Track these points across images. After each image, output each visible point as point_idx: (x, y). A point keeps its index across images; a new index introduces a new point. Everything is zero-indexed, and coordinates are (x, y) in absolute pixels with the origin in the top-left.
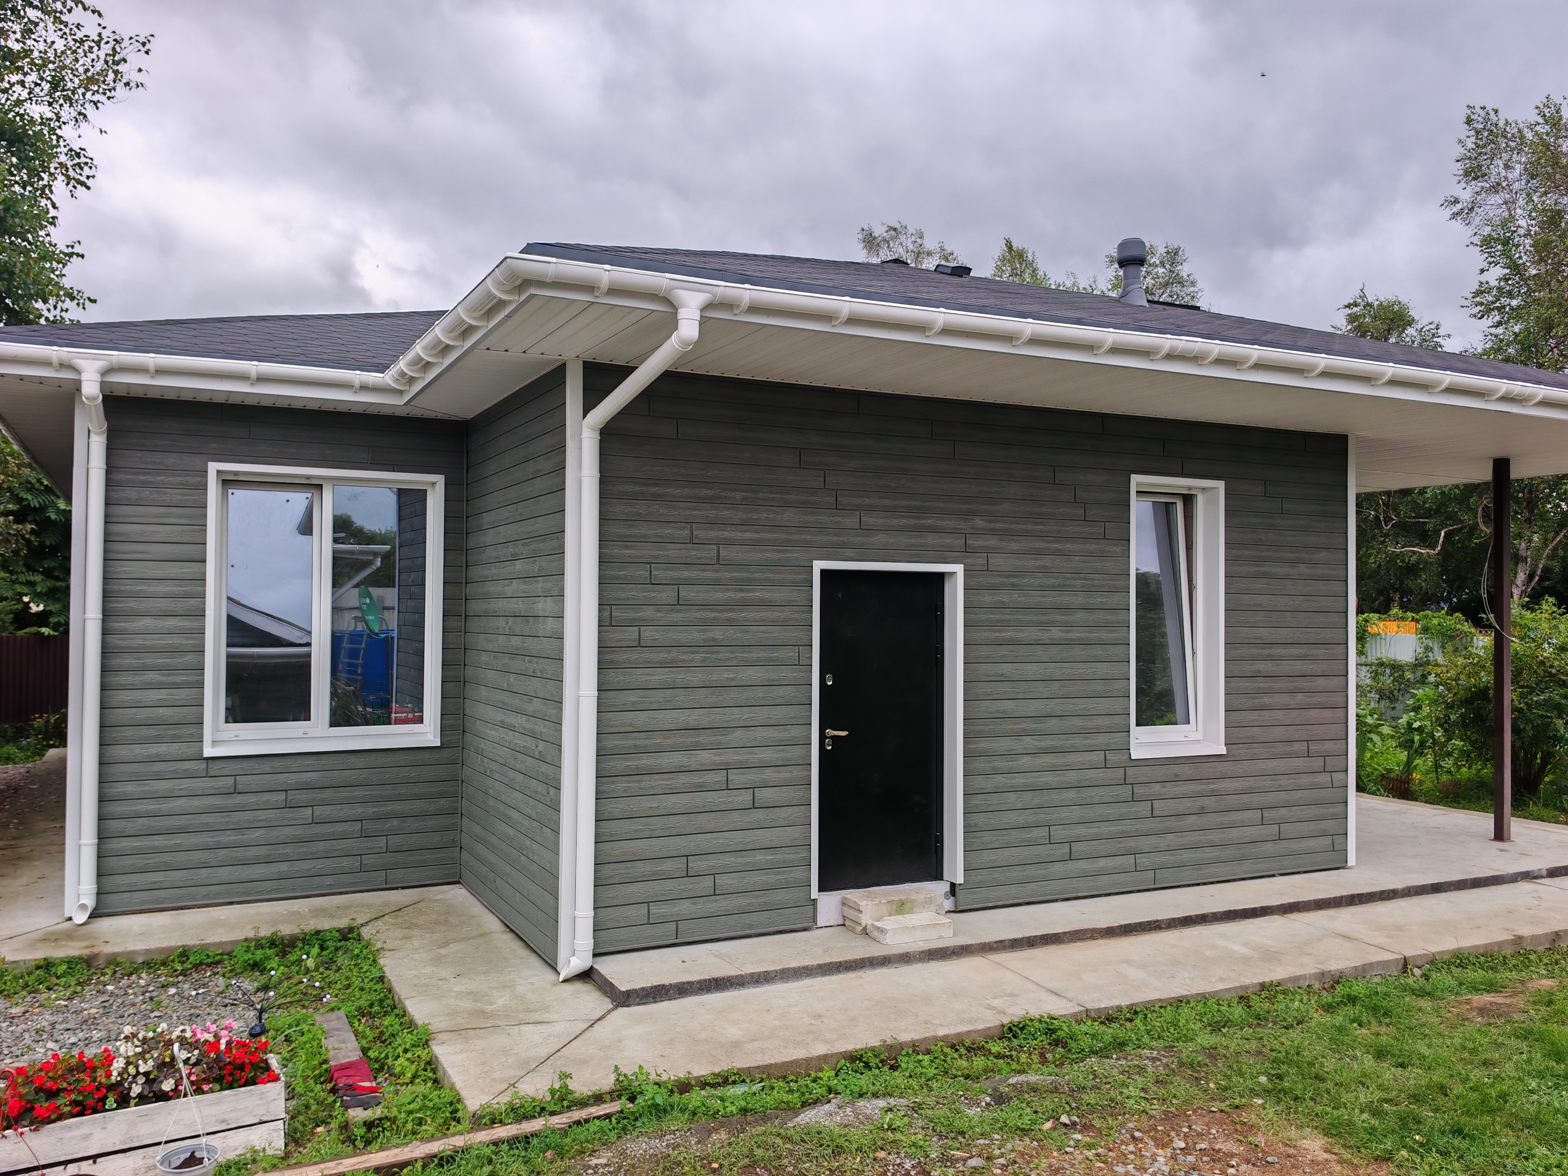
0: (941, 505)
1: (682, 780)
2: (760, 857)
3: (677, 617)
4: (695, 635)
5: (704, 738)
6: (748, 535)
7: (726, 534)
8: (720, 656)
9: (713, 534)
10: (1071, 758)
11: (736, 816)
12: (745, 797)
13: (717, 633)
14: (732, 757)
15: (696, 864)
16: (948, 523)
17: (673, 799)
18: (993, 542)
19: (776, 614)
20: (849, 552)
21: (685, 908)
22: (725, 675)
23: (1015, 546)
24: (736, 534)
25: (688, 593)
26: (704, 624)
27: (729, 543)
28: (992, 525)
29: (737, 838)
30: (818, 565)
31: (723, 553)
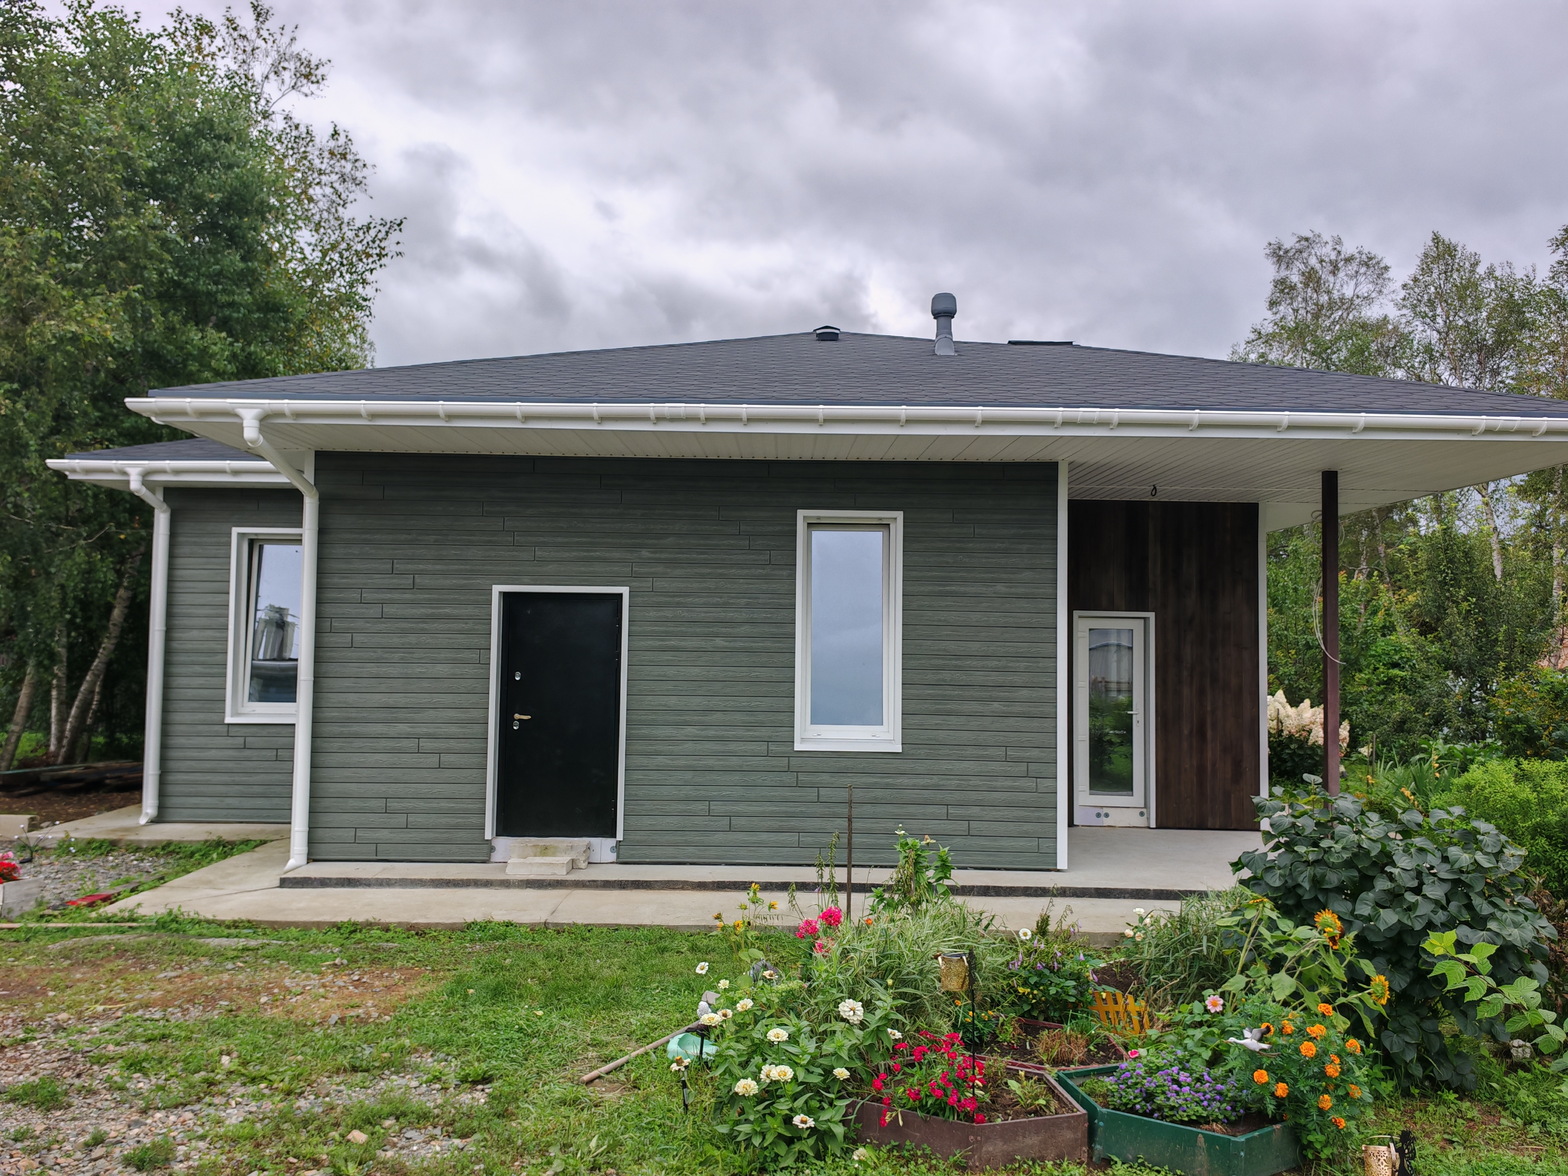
0: (610, 540)
1: (383, 743)
2: (444, 804)
3: (382, 626)
4: (396, 640)
5: (402, 715)
6: (438, 567)
7: (421, 567)
8: (415, 656)
9: (410, 567)
10: (733, 747)
11: (425, 773)
12: (433, 760)
13: (412, 639)
14: (422, 729)
15: (394, 805)
16: (616, 555)
17: (377, 757)
18: (660, 569)
19: (461, 626)
20: (526, 579)
21: (384, 834)
22: (418, 669)
23: (678, 572)
24: (430, 567)
25: (389, 610)
26: (404, 632)
27: (422, 573)
28: (657, 555)
29: (424, 789)
30: (497, 589)
31: (417, 580)
